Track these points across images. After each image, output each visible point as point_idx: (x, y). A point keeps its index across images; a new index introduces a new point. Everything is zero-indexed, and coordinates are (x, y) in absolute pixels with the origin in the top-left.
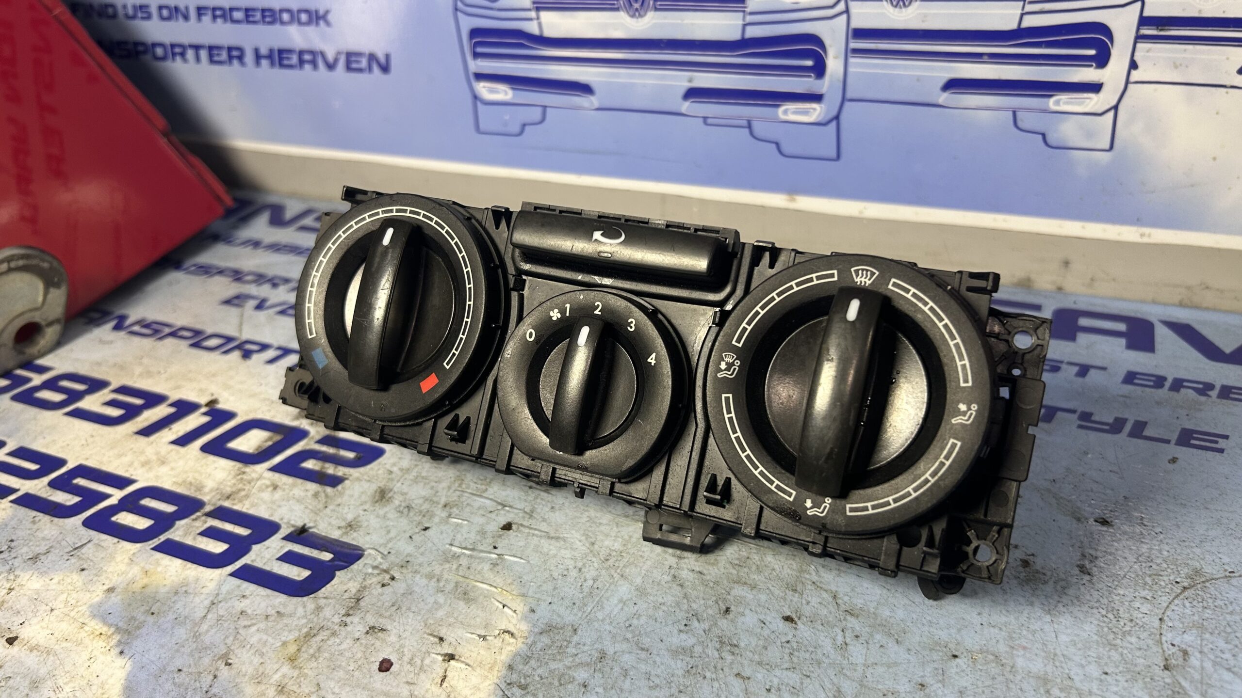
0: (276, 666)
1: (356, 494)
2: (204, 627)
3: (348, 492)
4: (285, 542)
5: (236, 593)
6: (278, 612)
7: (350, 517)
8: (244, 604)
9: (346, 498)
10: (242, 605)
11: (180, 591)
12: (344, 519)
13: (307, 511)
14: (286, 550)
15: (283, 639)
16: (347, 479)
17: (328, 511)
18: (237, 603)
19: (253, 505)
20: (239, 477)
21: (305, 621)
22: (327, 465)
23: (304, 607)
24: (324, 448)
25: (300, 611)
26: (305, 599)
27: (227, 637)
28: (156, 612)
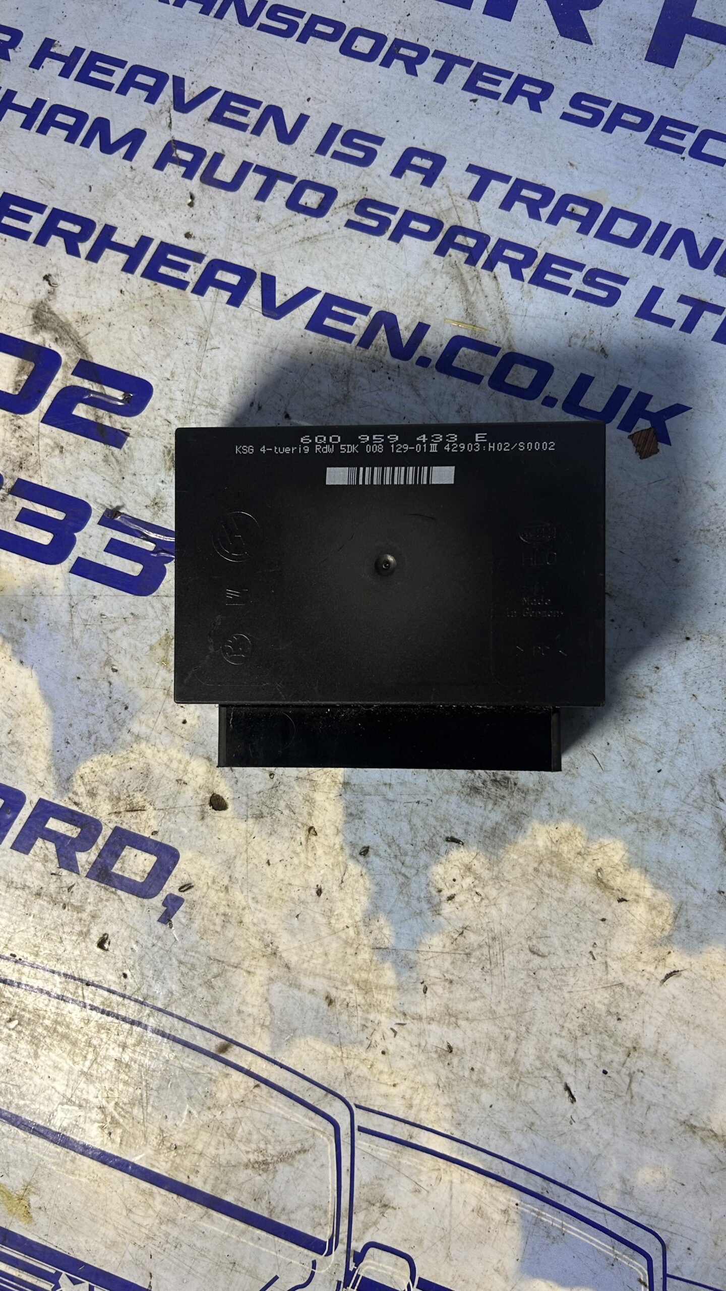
0: (154, 671)
1: (146, 458)
2: (77, 634)
3: (136, 454)
4: (103, 529)
5: (86, 593)
6: (132, 614)
7: (152, 492)
8: (98, 606)
9: (137, 462)
10: (98, 607)
11: (35, 592)
12: (147, 495)
13: (108, 485)
14: (108, 539)
15: (149, 642)
16: (127, 435)
17: (126, 483)
18: (92, 604)
19: (51, 477)
20: (17, 435)
21: (159, 623)
22: (101, 412)
23: (153, 607)
24: (86, 384)
25: (150, 609)
26: (149, 597)
27: (101, 643)
28: (27, 617)
